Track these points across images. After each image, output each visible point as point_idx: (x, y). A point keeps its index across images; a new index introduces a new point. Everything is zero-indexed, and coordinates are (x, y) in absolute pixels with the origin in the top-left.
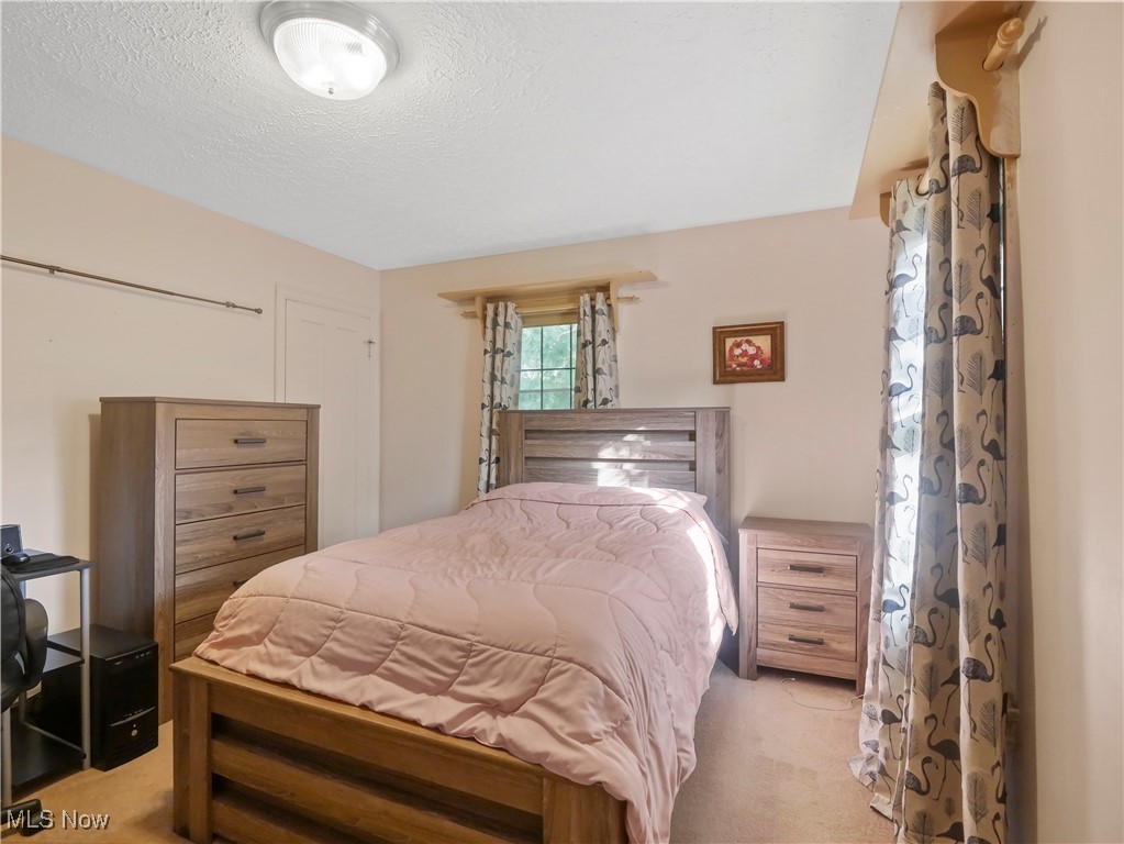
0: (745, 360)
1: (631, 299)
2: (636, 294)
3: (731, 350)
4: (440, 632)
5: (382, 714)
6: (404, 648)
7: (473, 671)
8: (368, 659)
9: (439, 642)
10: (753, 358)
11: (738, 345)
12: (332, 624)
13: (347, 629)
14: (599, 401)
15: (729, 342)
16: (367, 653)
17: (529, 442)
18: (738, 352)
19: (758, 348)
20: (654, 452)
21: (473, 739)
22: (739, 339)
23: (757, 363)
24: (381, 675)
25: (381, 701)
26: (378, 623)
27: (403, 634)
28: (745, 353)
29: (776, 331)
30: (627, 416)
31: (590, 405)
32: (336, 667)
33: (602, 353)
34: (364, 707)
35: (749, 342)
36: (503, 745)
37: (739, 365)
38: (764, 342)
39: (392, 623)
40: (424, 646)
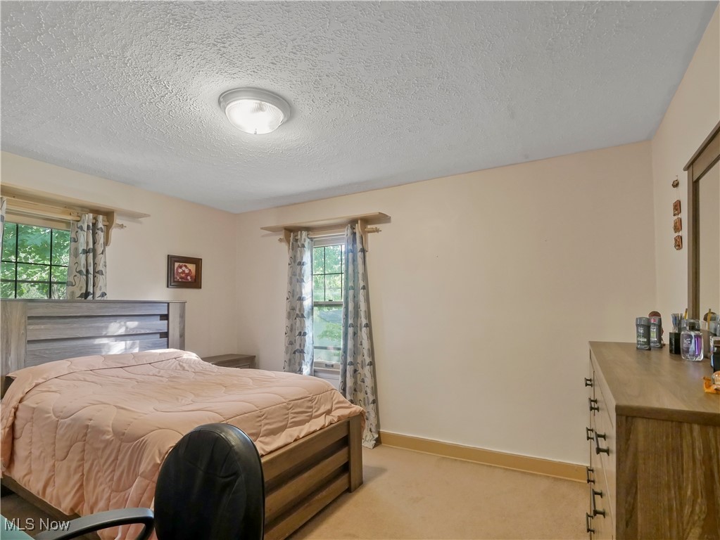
0: (183, 275)
1: (122, 226)
2: (125, 223)
3: (177, 269)
4: (302, 398)
5: (303, 437)
6: (294, 411)
7: (317, 405)
8: (284, 423)
9: (303, 402)
10: (187, 275)
11: (181, 267)
12: (259, 419)
13: (269, 417)
14: (98, 293)
15: (177, 265)
16: (282, 421)
17: (31, 327)
18: (180, 271)
19: (190, 270)
20: (143, 328)
21: (331, 424)
22: (181, 264)
23: (189, 278)
24: (290, 427)
25: (300, 433)
26: (280, 407)
27: (290, 406)
28: (184, 271)
29: (197, 262)
30: (126, 305)
31: (90, 297)
32: (272, 436)
33: (100, 258)
34: (296, 440)
35: (186, 266)
36: (340, 418)
37: (181, 278)
38: (192, 267)
39: (284, 404)
40: (299, 407)
